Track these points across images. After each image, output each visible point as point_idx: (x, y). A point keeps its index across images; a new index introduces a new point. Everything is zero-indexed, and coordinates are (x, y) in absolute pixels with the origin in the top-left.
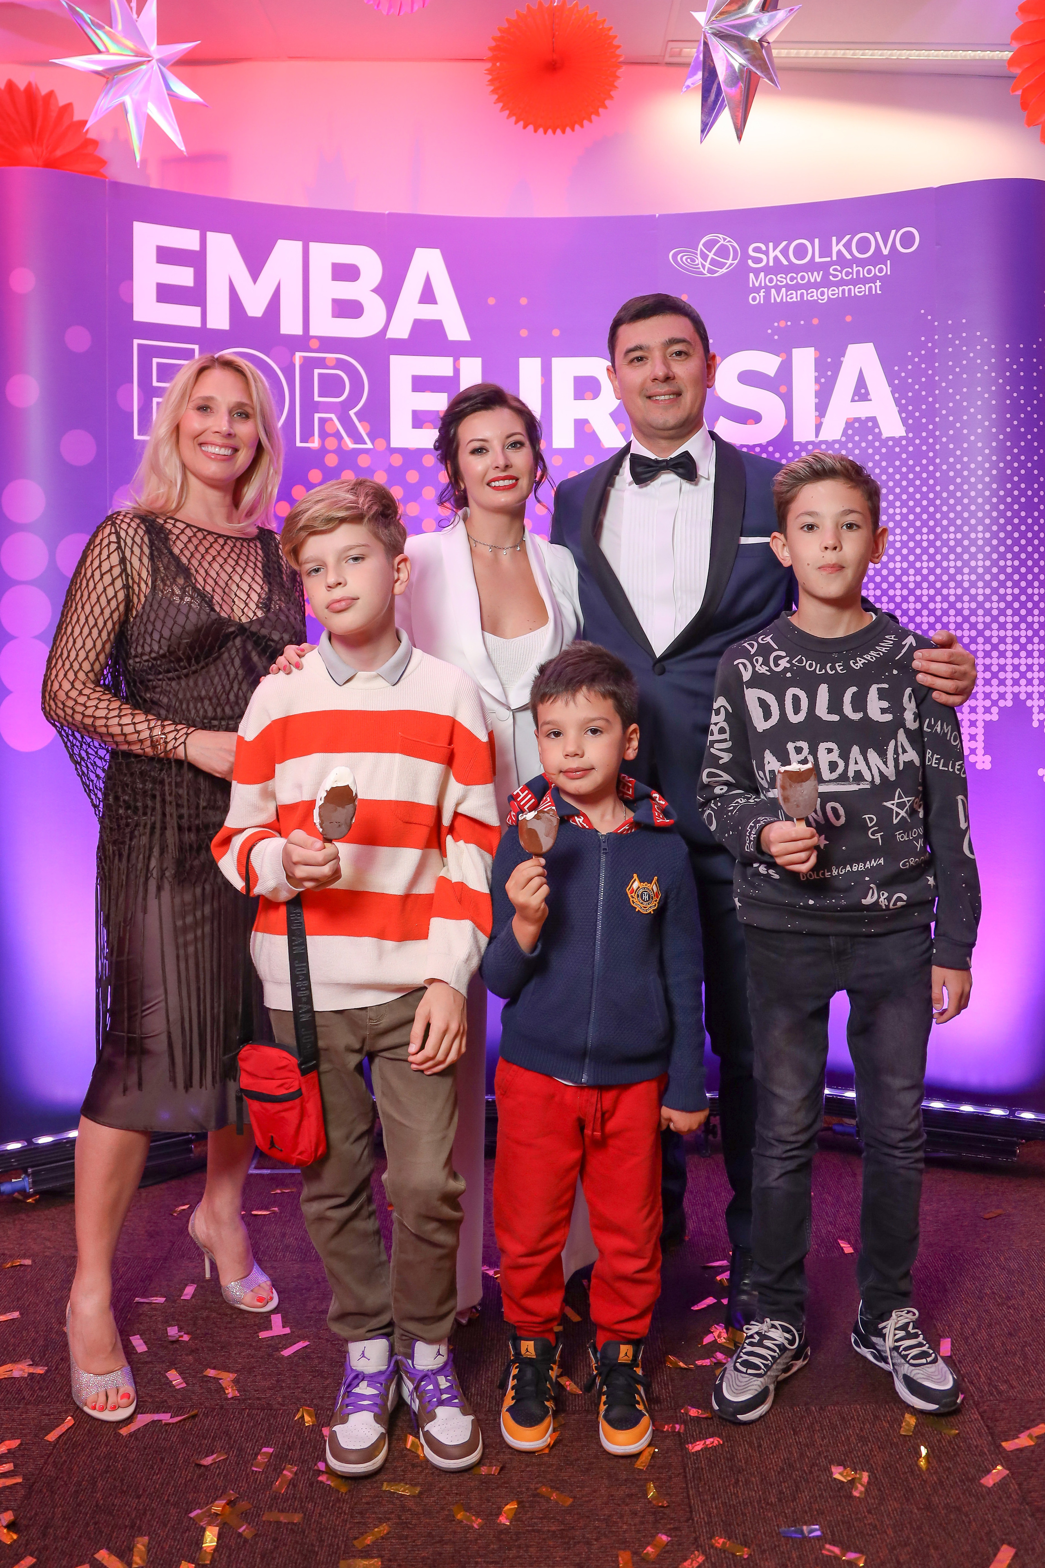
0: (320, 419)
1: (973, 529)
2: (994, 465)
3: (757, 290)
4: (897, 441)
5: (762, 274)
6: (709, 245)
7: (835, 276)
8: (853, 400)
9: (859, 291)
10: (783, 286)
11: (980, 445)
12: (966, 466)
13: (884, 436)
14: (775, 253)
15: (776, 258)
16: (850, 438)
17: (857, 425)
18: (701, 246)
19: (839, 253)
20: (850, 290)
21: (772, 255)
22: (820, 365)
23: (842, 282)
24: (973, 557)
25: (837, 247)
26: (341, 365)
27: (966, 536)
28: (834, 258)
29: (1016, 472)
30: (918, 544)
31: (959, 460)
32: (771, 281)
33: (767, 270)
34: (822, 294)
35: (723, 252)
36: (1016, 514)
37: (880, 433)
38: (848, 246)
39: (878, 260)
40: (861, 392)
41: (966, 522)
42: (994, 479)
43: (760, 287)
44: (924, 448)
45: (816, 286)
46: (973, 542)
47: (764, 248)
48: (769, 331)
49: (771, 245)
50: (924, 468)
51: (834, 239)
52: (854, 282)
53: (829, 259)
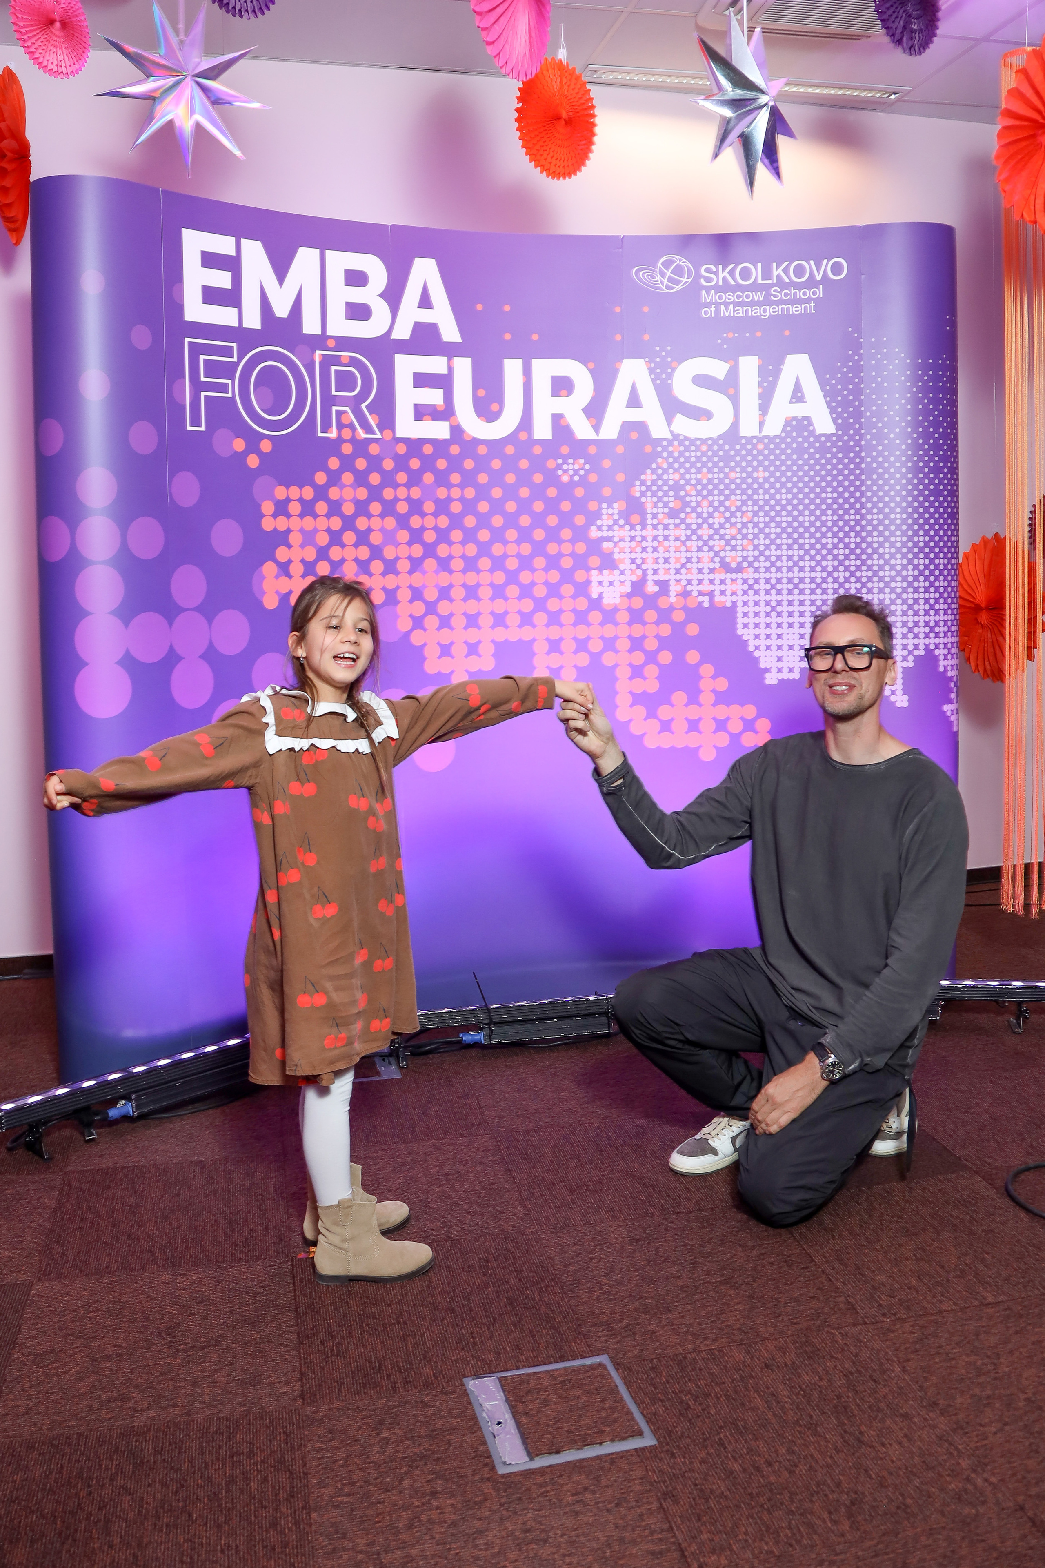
0: (337, 411)
1: (892, 511)
2: (909, 458)
3: (708, 305)
4: (828, 437)
5: (713, 292)
6: (667, 264)
7: (775, 296)
8: (791, 402)
9: (794, 309)
10: (731, 303)
11: (898, 441)
12: (886, 459)
13: (818, 432)
14: (724, 274)
15: (724, 278)
16: (788, 434)
17: (794, 423)
18: (659, 265)
19: (778, 276)
20: (788, 309)
21: (721, 275)
22: (763, 372)
23: (781, 302)
24: (893, 534)
25: (777, 272)
26: (353, 362)
27: (887, 516)
28: (775, 281)
29: (926, 464)
30: (847, 523)
31: (880, 453)
32: (720, 298)
33: (717, 288)
34: (765, 311)
35: (679, 271)
36: (926, 499)
37: (814, 431)
38: (786, 271)
39: (811, 283)
40: (798, 396)
41: (886, 505)
42: (909, 470)
43: (711, 303)
44: (852, 443)
45: (759, 304)
46: (892, 522)
47: (714, 270)
48: (719, 341)
49: (720, 266)
50: (852, 460)
51: (775, 264)
52: (793, 302)
53: (770, 281)
